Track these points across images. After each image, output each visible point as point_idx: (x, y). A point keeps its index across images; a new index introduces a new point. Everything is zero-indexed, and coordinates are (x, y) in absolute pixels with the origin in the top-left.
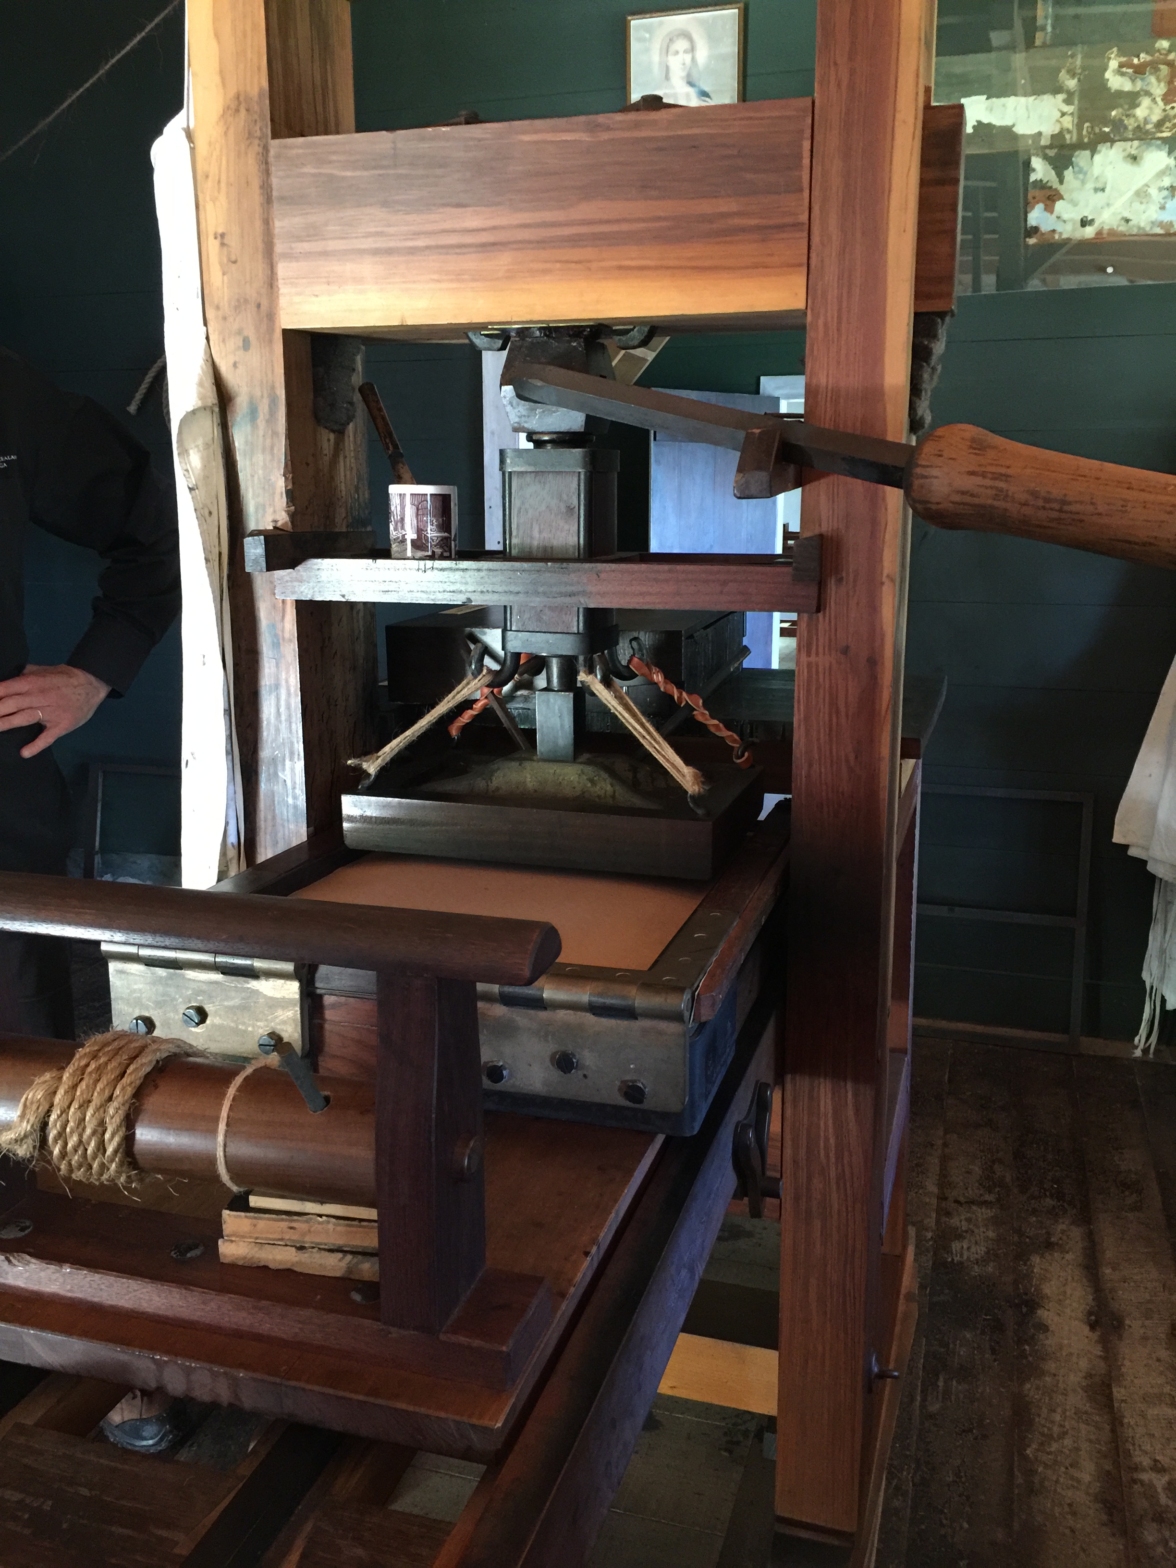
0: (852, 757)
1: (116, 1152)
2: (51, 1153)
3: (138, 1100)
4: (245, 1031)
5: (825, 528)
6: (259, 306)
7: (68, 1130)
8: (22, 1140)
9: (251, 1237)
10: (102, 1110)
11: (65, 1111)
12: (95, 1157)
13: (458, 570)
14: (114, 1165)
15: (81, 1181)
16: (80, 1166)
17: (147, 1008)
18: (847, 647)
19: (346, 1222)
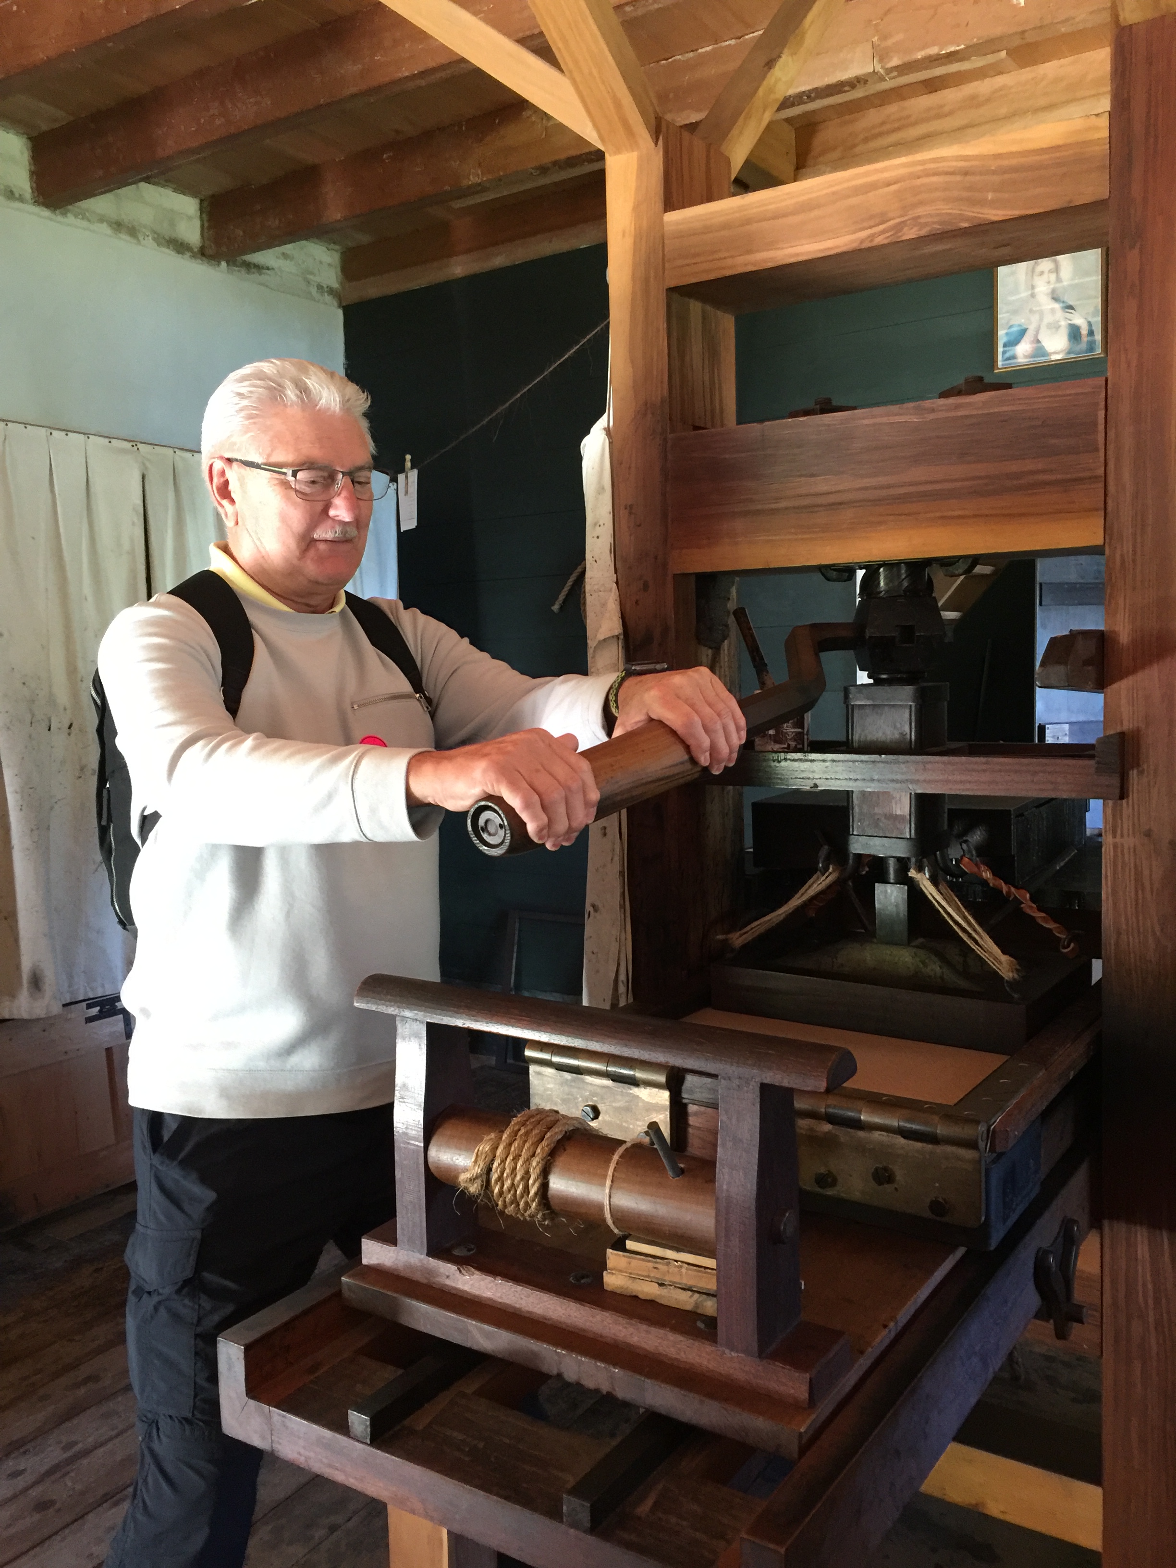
0: (1157, 929)
1: (536, 1194)
2: (493, 1192)
3: (551, 1157)
4: (628, 1128)
5: (1127, 725)
6: (656, 558)
7: (505, 1175)
8: (474, 1179)
9: (626, 1272)
10: (527, 1163)
11: (503, 1161)
12: (522, 1197)
13: (807, 760)
14: (534, 1204)
15: (511, 1215)
16: (512, 1203)
17: (556, 1104)
18: (1150, 830)
19: (695, 1268)
